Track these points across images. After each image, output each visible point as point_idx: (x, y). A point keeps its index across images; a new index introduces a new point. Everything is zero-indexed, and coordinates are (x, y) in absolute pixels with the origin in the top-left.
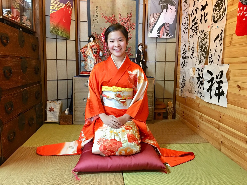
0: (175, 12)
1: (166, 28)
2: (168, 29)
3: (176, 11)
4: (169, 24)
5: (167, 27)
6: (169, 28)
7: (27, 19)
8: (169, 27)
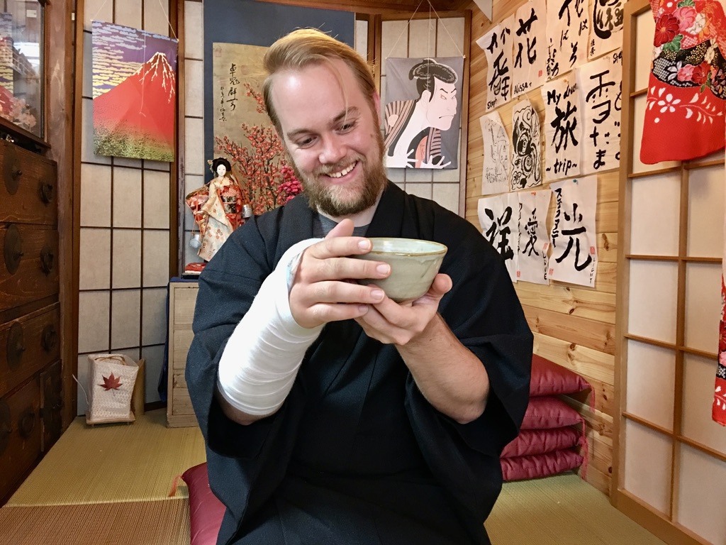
0: (455, 100)
1: (433, 141)
2: (437, 145)
3: (456, 96)
4: (439, 132)
5: (435, 138)
6: (440, 143)
7: (24, 107)
8: (439, 139)
